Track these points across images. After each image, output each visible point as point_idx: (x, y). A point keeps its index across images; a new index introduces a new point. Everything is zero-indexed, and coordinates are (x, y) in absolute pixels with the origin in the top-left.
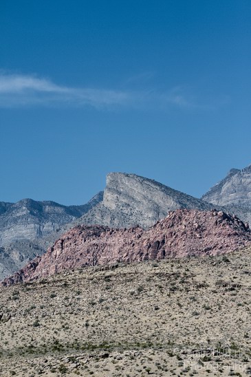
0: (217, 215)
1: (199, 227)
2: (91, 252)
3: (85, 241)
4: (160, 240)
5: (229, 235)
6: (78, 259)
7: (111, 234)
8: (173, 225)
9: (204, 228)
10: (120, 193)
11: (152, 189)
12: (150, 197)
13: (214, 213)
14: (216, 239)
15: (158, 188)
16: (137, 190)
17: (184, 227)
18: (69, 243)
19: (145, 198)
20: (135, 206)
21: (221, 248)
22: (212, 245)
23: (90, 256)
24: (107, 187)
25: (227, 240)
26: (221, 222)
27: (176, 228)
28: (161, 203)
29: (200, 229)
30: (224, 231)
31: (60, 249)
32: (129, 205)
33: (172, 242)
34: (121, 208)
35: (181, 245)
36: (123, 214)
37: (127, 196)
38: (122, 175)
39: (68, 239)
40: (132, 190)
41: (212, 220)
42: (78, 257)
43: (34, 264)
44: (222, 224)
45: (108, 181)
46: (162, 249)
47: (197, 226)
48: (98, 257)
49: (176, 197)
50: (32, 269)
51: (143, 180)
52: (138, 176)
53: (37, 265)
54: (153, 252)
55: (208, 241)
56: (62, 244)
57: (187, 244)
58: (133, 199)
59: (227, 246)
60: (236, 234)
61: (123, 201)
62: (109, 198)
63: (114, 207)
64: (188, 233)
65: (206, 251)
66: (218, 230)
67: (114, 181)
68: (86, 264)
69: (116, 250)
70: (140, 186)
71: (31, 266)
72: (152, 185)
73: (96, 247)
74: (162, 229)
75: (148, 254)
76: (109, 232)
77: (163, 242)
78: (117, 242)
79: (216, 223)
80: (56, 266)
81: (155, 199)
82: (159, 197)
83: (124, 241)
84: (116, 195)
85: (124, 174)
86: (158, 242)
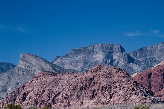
0: (116, 68)
1: (109, 73)
2: (55, 82)
3: (50, 77)
4: (92, 78)
5: (123, 77)
6: (49, 85)
7: (62, 74)
8: (97, 72)
9: (111, 74)
10: (26, 62)
11: (40, 60)
12: (39, 64)
13: (115, 67)
14: (117, 78)
15: (43, 60)
16: (34, 61)
17: (103, 73)
18: (41, 77)
19: (37, 64)
20: (33, 67)
21: (120, 82)
22: (116, 81)
23: (54, 83)
24: (21, 59)
25: (123, 79)
26: (119, 71)
27: (98, 73)
28: (44, 66)
29: (110, 74)
30: (121, 75)
31: (37, 80)
32: (30, 67)
33: (98, 79)
34: (27, 68)
35: (102, 80)
36: (27, 70)
37: (29, 63)
38: (27, 54)
39: (41, 76)
40: (31, 60)
41: (115, 70)
42: (49, 84)
43: (23, 86)
44: (119, 72)
45: (21, 56)
46: (93, 81)
47: (108, 72)
48: (58, 84)
49: (50, 64)
50: (22, 88)
51: (36, 57)
52: (34, 55)
53: (25, 87)
54: (89, 82)
55: (114, 79)
56: (38, 78)
57: (105, 80)
58: (32, 64)
59: (123, 81)
60: (126, 77)
61: (28, 65)
62: (22, 63)
63: (23, 67)
64: (105, 75)
65: (114, 83)
66: (118, 74)
67: (24, 57)
68: (53, 87)
69: (66, 81)
70: (35, 59)
71: (22, 87)
72: (40, 59)
73: (56, 80)
74: (92, 73)
75: (86, 83)
76: (61, 74)
77: (93, 78)
78: (66, 78)
79: (117, 71)
80: (38, 87)
81: (42, 65)
82: (43, 64)
83: (69, 78)
84: (25, 62)
85: (28, 54)
86: (91, 78)
